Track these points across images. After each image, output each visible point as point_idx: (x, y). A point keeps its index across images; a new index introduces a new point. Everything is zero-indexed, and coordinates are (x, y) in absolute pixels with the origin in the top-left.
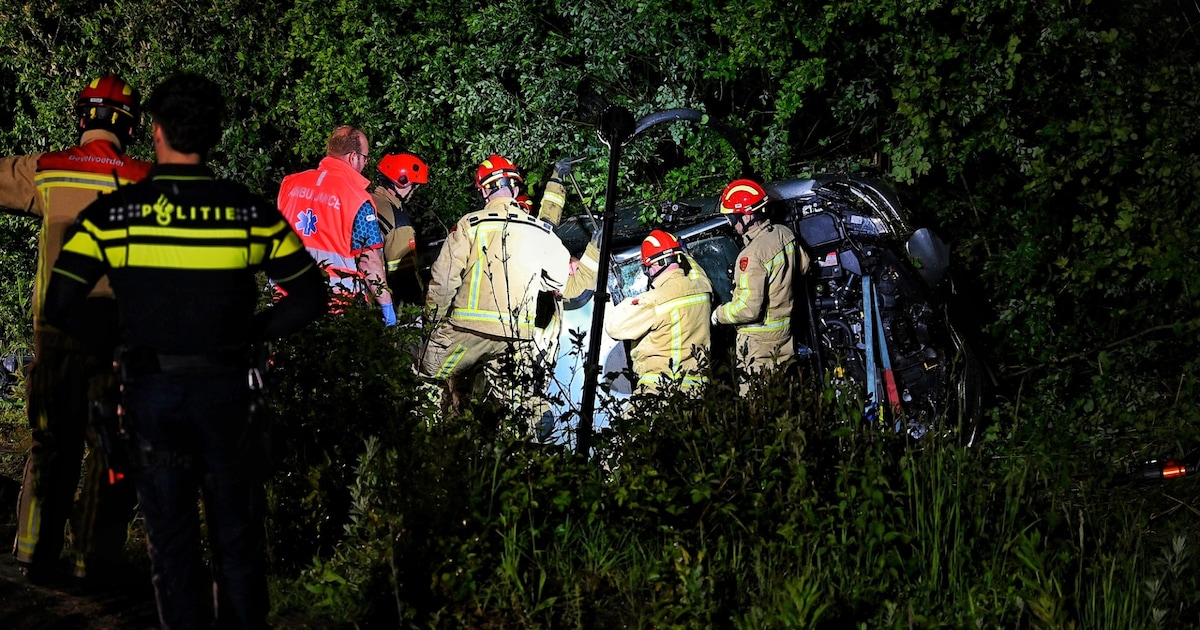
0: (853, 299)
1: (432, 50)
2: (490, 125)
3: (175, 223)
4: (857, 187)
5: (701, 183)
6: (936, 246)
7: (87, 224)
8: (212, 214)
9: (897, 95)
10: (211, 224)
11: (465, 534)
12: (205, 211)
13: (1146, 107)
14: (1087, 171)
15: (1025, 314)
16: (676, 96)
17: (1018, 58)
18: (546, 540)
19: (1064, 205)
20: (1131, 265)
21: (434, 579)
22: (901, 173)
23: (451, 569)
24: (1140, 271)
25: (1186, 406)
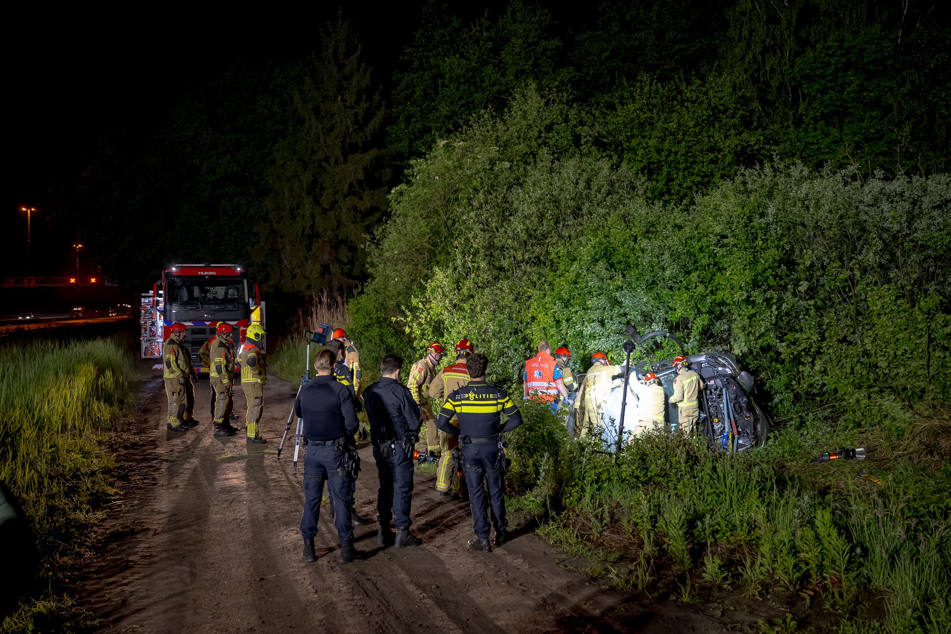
0: (720, 396)
1: (576, 312)
2: (595, 337)
3: (475, 399)
4: (720, 357)
5: (668, 355)
6: (749, 378)
7: (449, 400)
8: (486, 396)
9: (733, 326)
10: (486, 399)
11: (573, 487)
12: (484, 395)
13: (824, 327)
14: (804, 350)
15: (783, 400)
16: (658, 326)
17: (776, 313)
18: (599, 489)
19: (797, 360)
20: (820, 383)
21: (564, 501)
22: (737, 351)
23: (568, 498)
24: (824, 385)
25: (840, 433)
